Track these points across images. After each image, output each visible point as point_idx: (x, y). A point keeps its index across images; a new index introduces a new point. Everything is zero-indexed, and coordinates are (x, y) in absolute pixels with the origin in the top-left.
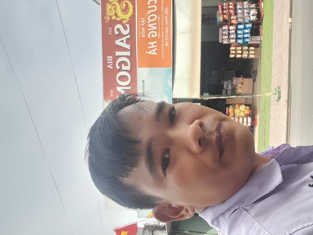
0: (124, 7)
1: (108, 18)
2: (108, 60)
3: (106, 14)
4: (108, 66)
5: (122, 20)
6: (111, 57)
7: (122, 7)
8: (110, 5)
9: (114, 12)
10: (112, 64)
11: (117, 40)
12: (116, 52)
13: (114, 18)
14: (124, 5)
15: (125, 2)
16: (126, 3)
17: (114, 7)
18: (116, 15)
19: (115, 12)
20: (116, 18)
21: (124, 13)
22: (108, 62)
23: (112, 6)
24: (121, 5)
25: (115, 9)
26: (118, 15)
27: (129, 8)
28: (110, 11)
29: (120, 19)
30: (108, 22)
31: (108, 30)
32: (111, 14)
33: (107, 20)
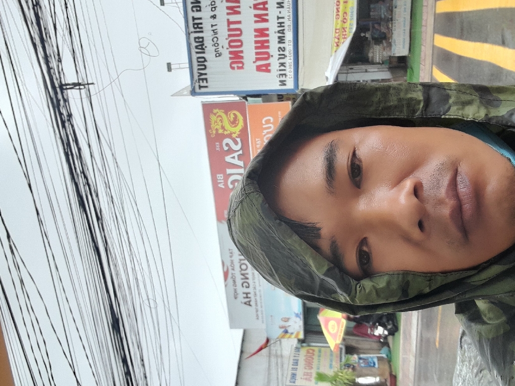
0: (232, 119)
1: (214, 132)
2: (218, 179)
3: (210, 127)
4: (219, 185)
5: (231, 134)
6: (222, 175)
7: (230, 119)
8: (216, 117)
9: (220, 124)
10: (223, 183)
11: (227, 156)
12: (227, 170)
13: (221, 131)
14: (232, 116)
15: (233, 112)
16: (235, 114)
17: (220, 118)
18: (223, 127)
19: (222, 125)
20: (224, 131)
21: (234, 126)
22: (219, 181)
23: (217, 117)
24: (228, 116)
25: (221, 121)
26: (226, 129)
27: (239, 120)
28: (216, 124)
29: (229, 132)
30: (214, 136)
31: (215, 145)
32: (218, 127)
33: (212, 133)
